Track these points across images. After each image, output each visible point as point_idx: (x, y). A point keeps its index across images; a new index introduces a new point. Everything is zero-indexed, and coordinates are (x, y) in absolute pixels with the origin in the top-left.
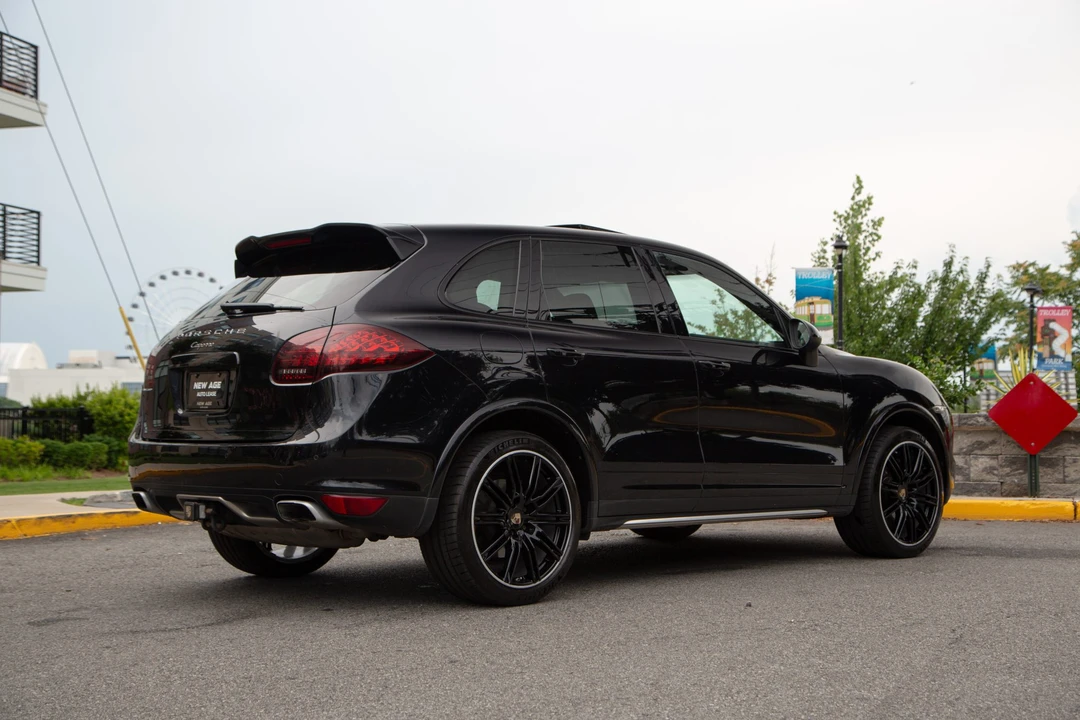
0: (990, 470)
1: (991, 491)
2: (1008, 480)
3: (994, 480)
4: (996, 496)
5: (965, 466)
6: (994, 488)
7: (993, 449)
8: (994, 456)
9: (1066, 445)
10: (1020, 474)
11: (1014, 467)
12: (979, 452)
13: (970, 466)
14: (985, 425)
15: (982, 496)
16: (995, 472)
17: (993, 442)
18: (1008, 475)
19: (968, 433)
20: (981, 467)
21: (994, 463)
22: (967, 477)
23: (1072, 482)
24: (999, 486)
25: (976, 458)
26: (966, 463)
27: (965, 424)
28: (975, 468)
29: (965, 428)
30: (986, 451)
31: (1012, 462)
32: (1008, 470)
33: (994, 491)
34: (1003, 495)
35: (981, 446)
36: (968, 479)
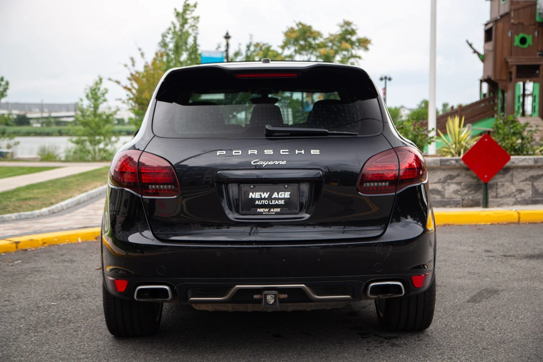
0: (456, 192)
1: (457, 204)
2: (466, 197)
3: (458, 198)
4: (459, 207)
5: (442, 190)
6: (458, 202)
7: (458, 179)
8: (459, 184)
9: (497, 176)
10: (473, 194)
11: (470, 189)
12: (449, 181)
13: (445, 190)
14: (455, 165)
15: (451, 207)
16: (459, 193)
17: (458, 175)
18: (466, 194)
19: (444, 170)
20: (452, 190)
21: (458, 188)
22: (443, 196)
23: (501, 197)
24: (461, 202)
25: (448, 185)
26: (443, 188)
27: (444, 165)
28: (448, 191)
29: (444, 167)
30: (454, 181)
31: (468, 187)
32: (466, 191)
33: (458, 204)
34: (463, 206)
35: (451, 177)
36: (444, 198)
